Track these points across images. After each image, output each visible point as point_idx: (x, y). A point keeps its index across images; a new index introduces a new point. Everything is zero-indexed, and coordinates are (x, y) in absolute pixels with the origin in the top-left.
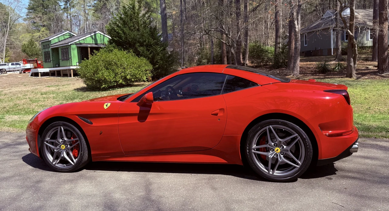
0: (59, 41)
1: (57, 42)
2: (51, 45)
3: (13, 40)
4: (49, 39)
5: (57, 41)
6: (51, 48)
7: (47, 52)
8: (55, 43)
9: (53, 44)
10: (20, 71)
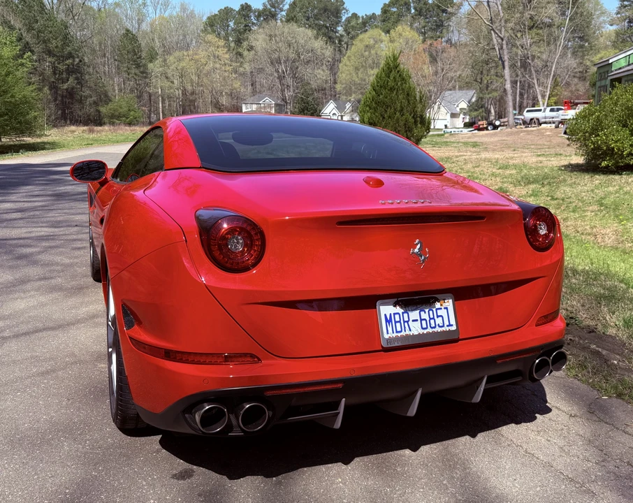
0: (629, 65)
1: (623, 67)
2: (612, 72)
3: (588, 63)
4: (608, 60)
5: (624, 64)
6: (609, 78)
7: (602, 86)
8: (620, 68)
9: (616, 70)
10: (557, 123)
